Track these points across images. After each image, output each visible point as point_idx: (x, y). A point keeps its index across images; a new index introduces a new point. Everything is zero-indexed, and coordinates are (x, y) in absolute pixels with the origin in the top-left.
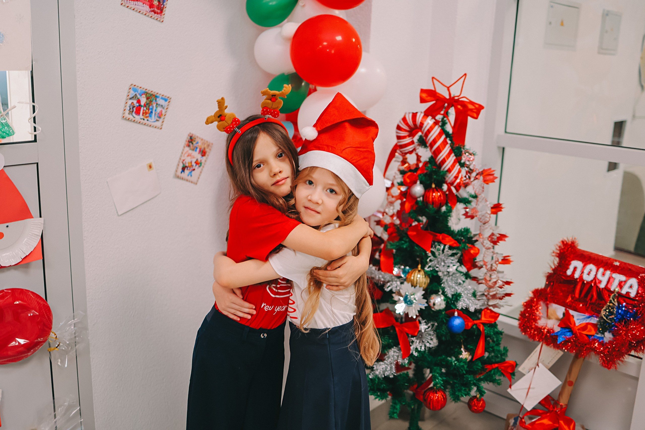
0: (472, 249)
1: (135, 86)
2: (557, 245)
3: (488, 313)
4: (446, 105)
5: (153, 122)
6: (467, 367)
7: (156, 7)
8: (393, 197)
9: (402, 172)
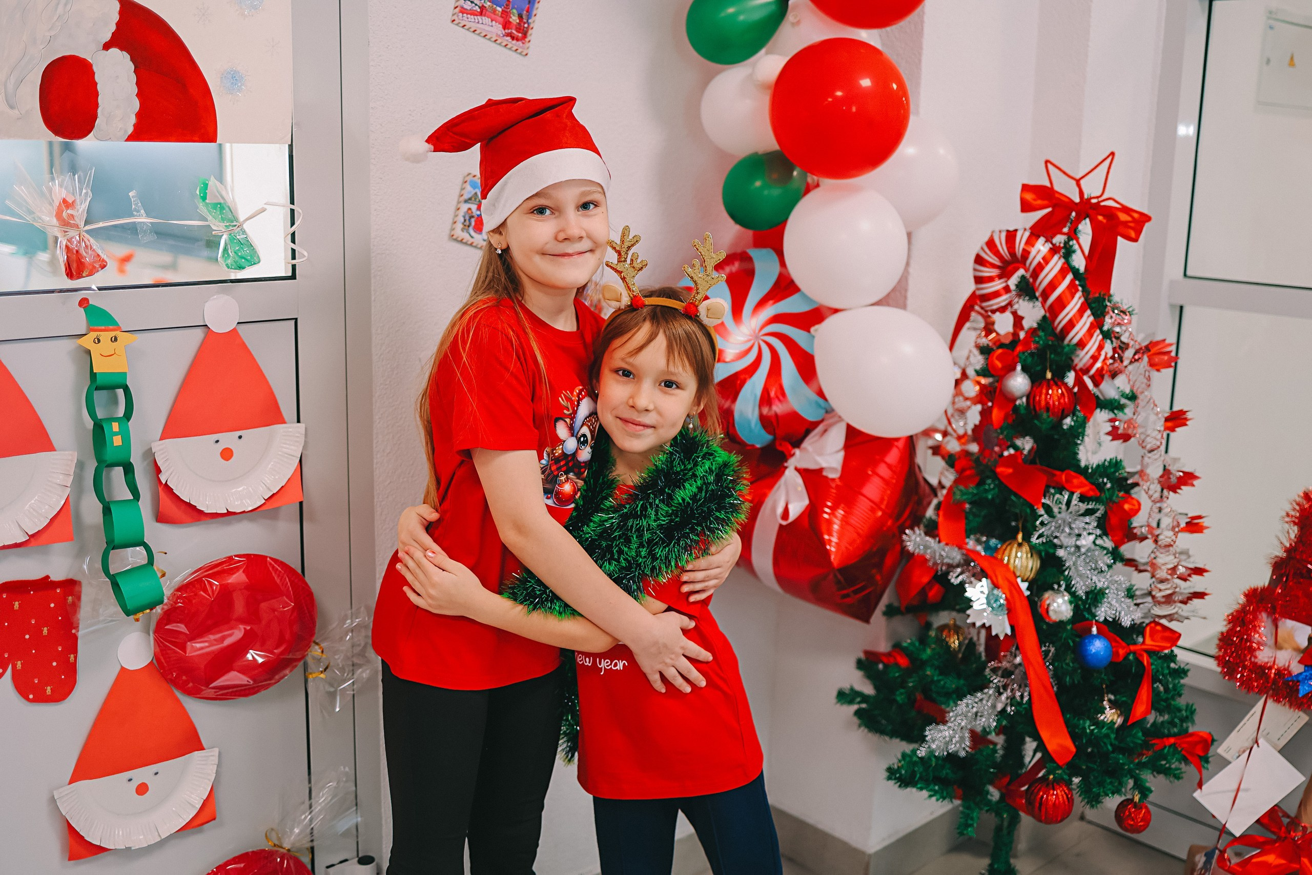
0: (1126, 502)
2: (1295, 501)
3: (1158, 631)
4: (1074, 214)
6: (1116, 738)
7: (514, 27)
8: (966, 399)
9: (984, 350)
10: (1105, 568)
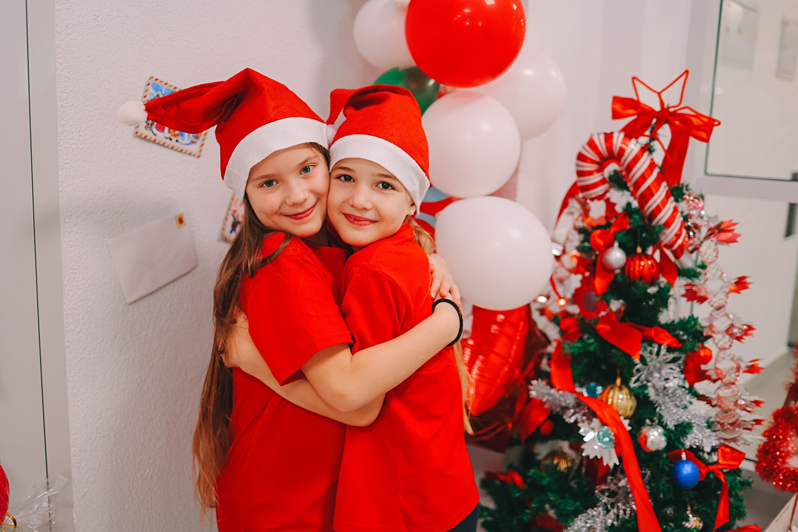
0: (702, 350)
1: (157, 80)
3: (727, 453)
4: (654, 121)
5: (187, 144)
8: (566, 270)
9: (580, 231)
10: (688, 404)
